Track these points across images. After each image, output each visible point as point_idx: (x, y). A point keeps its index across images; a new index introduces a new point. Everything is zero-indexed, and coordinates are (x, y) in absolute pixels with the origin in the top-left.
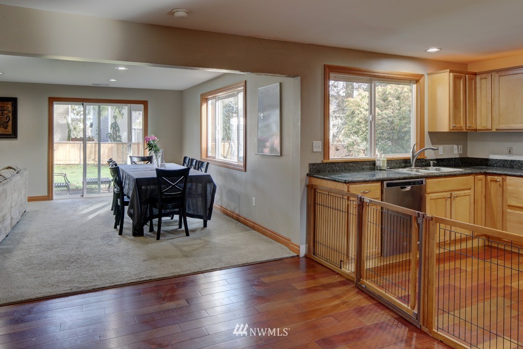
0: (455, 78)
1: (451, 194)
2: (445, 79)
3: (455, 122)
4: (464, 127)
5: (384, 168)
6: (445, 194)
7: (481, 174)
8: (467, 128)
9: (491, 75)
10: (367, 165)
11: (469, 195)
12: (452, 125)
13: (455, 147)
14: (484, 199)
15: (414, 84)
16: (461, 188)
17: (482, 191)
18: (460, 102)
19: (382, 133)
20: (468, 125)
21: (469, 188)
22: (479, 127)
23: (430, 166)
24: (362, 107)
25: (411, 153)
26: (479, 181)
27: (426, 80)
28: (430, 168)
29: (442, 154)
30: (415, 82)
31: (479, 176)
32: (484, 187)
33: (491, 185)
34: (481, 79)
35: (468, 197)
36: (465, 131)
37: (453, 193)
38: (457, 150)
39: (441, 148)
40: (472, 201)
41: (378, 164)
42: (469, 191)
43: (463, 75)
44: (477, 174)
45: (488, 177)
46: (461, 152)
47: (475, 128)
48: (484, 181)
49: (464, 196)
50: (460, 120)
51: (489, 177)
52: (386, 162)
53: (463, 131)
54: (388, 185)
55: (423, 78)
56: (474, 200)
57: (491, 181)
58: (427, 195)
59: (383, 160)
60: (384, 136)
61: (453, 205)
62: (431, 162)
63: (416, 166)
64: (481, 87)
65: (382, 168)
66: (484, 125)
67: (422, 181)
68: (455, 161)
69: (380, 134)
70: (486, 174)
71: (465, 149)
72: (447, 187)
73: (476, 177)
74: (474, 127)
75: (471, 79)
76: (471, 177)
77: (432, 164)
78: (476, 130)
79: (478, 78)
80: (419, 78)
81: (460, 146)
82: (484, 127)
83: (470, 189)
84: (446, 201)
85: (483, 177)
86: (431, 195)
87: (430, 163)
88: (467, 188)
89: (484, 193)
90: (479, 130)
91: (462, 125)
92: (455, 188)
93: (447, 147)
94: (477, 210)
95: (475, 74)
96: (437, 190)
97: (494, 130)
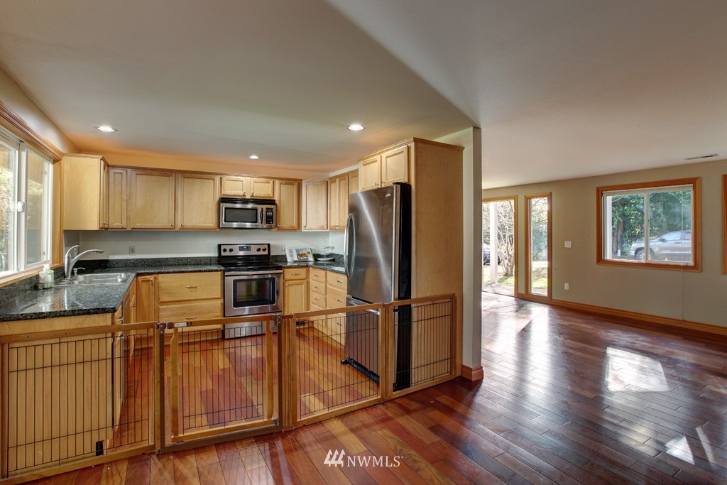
12: (102, 222)
22: (111, 226)
30: (53, 162)
33: (142, 285)
34: (115, 173)
51: (140, 278)
57: (143, 281)
66: (118, 223)
70: (138, 275)
77: (76, 272)
78: (107, 228)
79: (111, 171)
82: (119, 225)
90: (111, 229)
97: (130, 229)
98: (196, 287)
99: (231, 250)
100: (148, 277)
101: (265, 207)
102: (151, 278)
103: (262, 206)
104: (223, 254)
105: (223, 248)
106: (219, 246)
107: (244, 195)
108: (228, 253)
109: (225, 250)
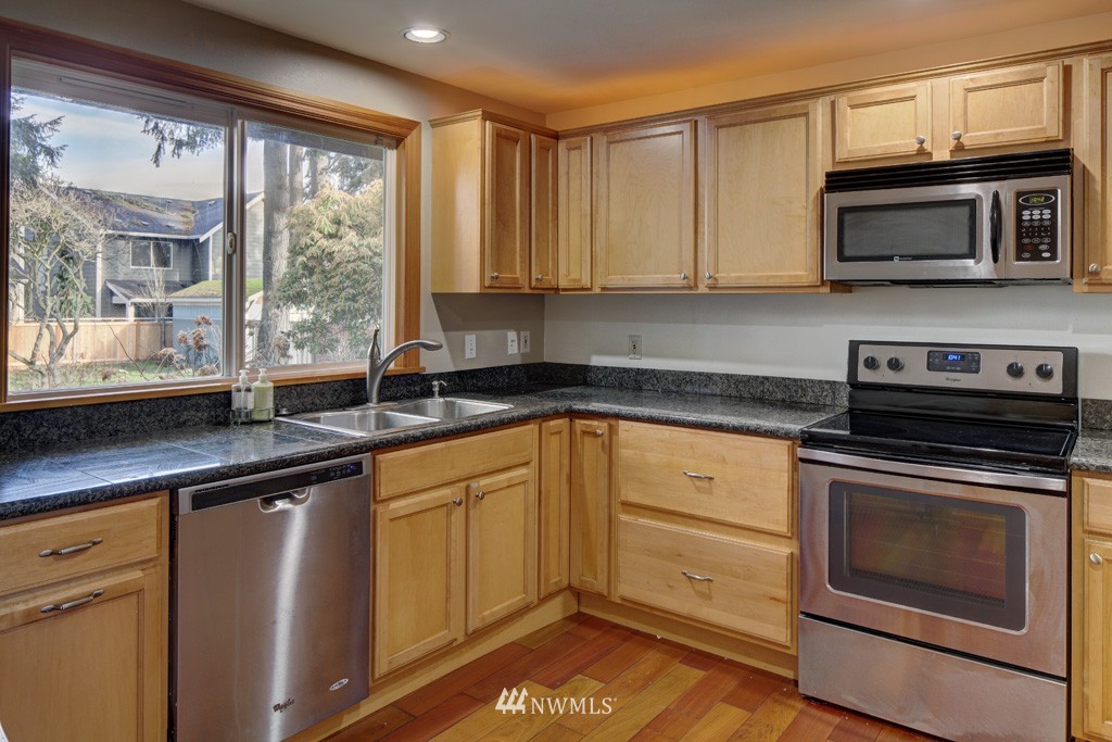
0: (499, 137)
1: (468, 487)
2: (471, 135)
3: (497, 265)
4: (523, 282)
5: (264, 417)
6: (446, 491)
7: (557, 415)
8: (534, 284)
9: (592, 139)
10: (197, 408)
11: (524, 482)
12: (489, 274)
13: (512, 335)
14: (565, 487)
15: (390, 147)
16: (500, 463)
17: (561, 464)
18: (514, 207)
19: (354, 299)
20: (534, 277)
21: (523, 460)
22: (563, 283)
23: (430, 394)
24: (316, 226)
25: (368, 361)
26: (553, 437)
27: (426, 140)
28: (429, 401)
29: (474, 356)
30: (394, 142)
31: (552, 423)
32: (568, 451)
33: (582, 443)
34: (569, 150)
35: (520, 489)
36: (527, 291)
37: (474, 484)
38: (516, 344)
39: (470, 340)
40: (533, 497)
41: (240, 401)
42: (523, 471)
43: (521, 132)
44: (546, 416)
45: (577, 421)
46: (528, 350)
47: (554, 284)
48: (566, 434)
49: (509, 487)
50: (514, 259)
51: (580, 423)
52: (272, 393)
53: (521, 291)
54: (199, 501)
55: (414, 132)
56: (540, 492)
57: (584, 433)
58: (380, 509)
59: (258, 389)
60: (356, 306)
61: (472, 522)
62: (435, 383)
63: (380, 400)
64: (568, 173)
65: (256, 417)
66: (574, 275)
67: (359, 465)
68: (509, 373)
69: (347, 299)
70: (572, 414)
71: (537, 342)
72: (452, 468)
73: (544, 424)
74: (549, 280)
75: (543, 149)
76: (531, 429)
77: (436, 389)
78: (557, 289)
79: (562, 146)
80: (404, 131)
81: (525, 334)
82: (575, 280)
83: (527, 464)
84: (449, 514)
85: (562, 423)
86: (394, 505)
87: (432, 386)
88: (516, 461)
89: (566, 470)
90: (564, 290)
91: (518, 275)
92: (480, 469)
93: (489, 335)
94: (547, 522)
95: (556, 136)
96: (417, 484)
97: (597, 290)
98: (711, 479)
99: (895, 365)
100: (595, 423)
101: (1007, 189)
102: (600, 426)
103: (994, 186)
104: (865, 375)
105: (864, 353)
106: (854, 347)
107: (921, 152)
108: (885, 376)
109: (871, 364)
